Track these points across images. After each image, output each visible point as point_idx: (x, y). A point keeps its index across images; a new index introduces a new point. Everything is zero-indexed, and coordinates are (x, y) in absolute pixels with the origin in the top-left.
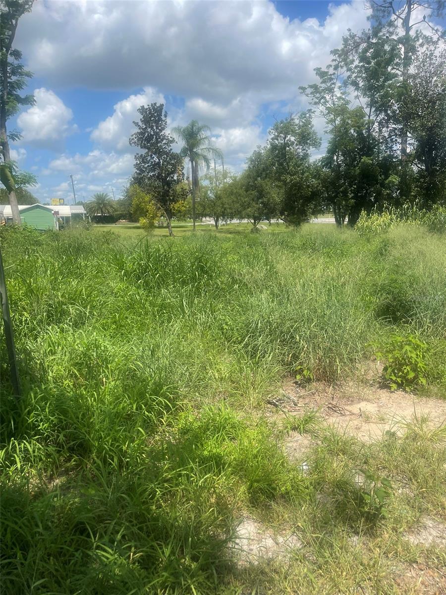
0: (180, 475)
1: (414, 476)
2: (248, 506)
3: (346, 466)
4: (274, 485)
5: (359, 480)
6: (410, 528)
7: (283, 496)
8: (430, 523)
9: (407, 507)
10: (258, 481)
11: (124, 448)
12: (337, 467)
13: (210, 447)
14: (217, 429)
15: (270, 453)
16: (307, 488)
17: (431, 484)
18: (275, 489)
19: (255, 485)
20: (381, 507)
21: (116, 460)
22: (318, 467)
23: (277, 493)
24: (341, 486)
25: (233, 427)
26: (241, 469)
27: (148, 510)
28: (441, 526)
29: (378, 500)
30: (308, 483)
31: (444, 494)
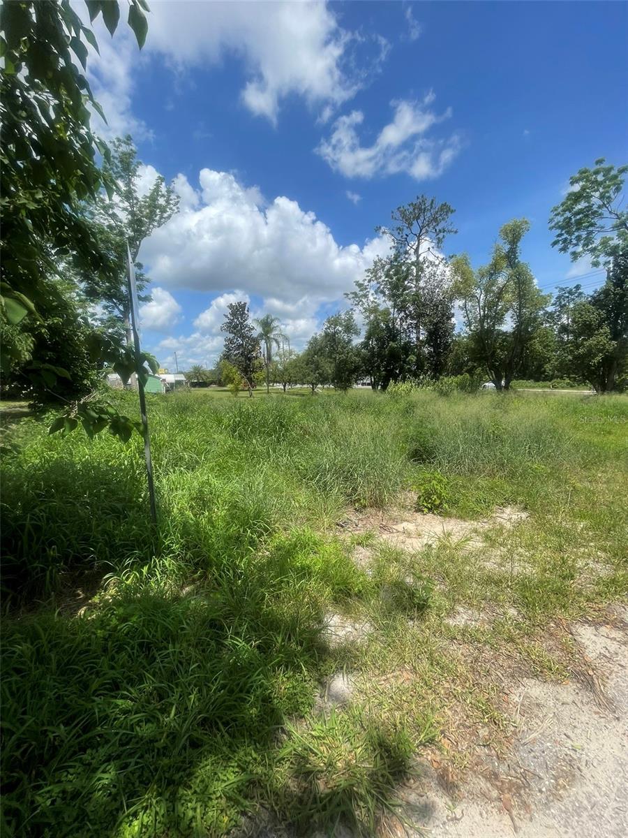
0: (282, 582)
1: (447, 576)
2: (333, 603)
3: (399, 571)
4: (349, 587)
5: (409, 580)
6: (448, 614)
7: (356, 595)
8: (461, 610)
9: (445, 599)
10: (338, 584)
11: (237, 563)
12: (393, 571)
13: (301, 560)
14: (303, 546)
15: (344, 563)
16: (373, 588)
17: (460, 581)
18: (350, 590)
19: (336, 587)
20: (427, 599)
21: (231, 572)
22: (380, 571)
23: (352, 593)
24: (399, 585)
25: (315, 544)
26: (325, 577)
27: (261, 609)
28: (470, 612)
29: (425, 594)
30: (373, 584)
31: (470, 588)
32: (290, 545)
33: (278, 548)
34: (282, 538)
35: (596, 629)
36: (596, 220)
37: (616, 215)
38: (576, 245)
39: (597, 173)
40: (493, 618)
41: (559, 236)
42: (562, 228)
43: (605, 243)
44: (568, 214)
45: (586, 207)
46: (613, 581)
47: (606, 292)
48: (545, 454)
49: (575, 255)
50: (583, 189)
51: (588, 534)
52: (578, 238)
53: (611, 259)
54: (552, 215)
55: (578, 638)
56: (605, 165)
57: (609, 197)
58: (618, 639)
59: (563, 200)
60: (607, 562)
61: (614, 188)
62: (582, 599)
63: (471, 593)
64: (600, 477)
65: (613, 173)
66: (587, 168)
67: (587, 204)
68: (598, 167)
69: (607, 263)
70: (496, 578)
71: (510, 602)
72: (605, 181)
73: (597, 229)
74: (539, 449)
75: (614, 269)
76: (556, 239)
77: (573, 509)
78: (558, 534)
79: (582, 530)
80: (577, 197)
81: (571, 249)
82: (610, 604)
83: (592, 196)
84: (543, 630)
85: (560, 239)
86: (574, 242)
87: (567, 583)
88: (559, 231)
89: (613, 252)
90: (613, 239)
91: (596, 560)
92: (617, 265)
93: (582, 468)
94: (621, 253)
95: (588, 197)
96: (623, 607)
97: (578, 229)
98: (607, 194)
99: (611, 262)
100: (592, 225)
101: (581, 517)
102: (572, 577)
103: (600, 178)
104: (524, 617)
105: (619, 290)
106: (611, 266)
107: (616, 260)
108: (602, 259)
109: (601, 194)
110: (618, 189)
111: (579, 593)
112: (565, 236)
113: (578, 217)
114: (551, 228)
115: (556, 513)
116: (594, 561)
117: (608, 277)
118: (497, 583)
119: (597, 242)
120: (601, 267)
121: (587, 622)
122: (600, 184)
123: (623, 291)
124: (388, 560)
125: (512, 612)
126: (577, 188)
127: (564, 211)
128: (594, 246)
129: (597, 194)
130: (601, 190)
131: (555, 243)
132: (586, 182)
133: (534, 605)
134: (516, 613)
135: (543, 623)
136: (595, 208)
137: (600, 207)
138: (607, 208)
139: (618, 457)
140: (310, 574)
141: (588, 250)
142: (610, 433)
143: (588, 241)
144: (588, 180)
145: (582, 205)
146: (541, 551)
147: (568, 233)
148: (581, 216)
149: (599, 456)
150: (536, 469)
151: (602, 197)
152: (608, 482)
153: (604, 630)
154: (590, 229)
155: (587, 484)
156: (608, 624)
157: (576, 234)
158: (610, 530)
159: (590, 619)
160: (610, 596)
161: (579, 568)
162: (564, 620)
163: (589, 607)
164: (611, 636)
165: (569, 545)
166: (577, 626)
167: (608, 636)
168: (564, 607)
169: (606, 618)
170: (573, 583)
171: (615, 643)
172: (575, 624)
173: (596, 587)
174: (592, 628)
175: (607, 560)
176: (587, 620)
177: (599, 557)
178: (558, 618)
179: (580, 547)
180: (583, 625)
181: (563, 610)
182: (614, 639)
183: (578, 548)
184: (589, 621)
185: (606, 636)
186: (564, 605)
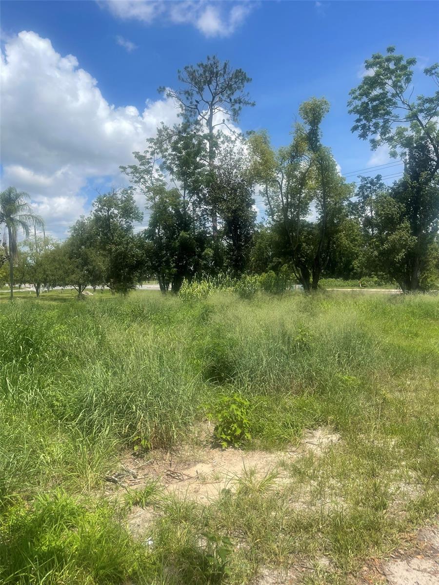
1: (249, 529)
3: (189, 532)
4: (120, 569)
5: (202, 544)
6: (250, 580)
7: (130, 578)
8: (266, 572)
9: (246, 561)
10: (103, 568)
12: (181, 534)
13: (49, 541)
14: (54, 520)
15: (113, 535)
16: (154, 564)
17: (263, 534)
18: (121, 572)
19: (101, 572)
20: (224, 566)
22: (163, 538)
23: (124, 576)
24: (188, 554)
25: (72, 513)
26: (84, 559)
28: (276, 572)
29: (220, 560)
30: (154, 558)
31: (275, 541)
32: (34, 521)
33: (15, 529)
34: (22, 512)
35: (408, 563)
36: (391, 109)
37: (408, 105)
38: (375, 132)
39: (388, 60)
40: (302, 575)
41: (358, 120)
42: (358, 112)
43: (400, 133)
44: (365, 99)
45: (381, 94)
46: (424, 503)
47: (404, 184)
48: (355, 363)
49: (375, 144)
50: (378, 75)
51: (399, 452)
52: (376, 125)
53: (407, 150)
54: (350, 98)
55: (390, 578)
56: (396, 54)
57: (401, 87)
58: (429, 570)
59: (360, 83)
60: (418, 481)
61: (404, 78)
62: (394, 531)
63: (278, 546)
64: (409, 385)
65: (403, 63)
66: (380, 54)
67: (381, 91)
68: (389, 54)
69: (404, 154)
70: (305, 522)
71: (320, 550)
72: (396, 70)
73: (393, 118)
74: (349, 357)
75: (410, 161)
76: (355, 124)
77: (384, 424)
78: (370, 456)
79: (393, 448)
80: (372, 83)
81: (370, 136)
82: (420, 531)
83: (386, 83)
84: (355, 577)
85: (359, 124)
86: (373, 129)
87: (380, 514)
88: (357, 116)
89: (408, 143)
90: (407, 130)
91: (408, 481)
92: (412, 157)
93: (392, 376)
94: (415, 145)
95: (382, 85)
96: (433, 531)
97: (375, 116)
98: (399, 84)
99: (407, 154)
100: (388, 113)
101: (392, 433)
102: (385, 506)
103: (392, 66)
104: (336, 566)
105: (415, 183)
106: (407, 157)
107: (411, 152)
108: (399, 150)
109: (394, 82)
110: (408, 80)
111: (392, 525)
112: (364, 122)
113: (375, 103)
114: (350, 112)
115: (367, 431)
116: (406, 483)
117: (406, 169)
118: (307, 528)
119: (393, 132)
120: (398, 157)
121: (399, 556)
122: (392, 72)
123: (420, 184)
124: (174, 521)
125: (323, 562)
126: (372, 72)
127: (361, 95)
128: (390, 135)
129: (390, 82)
130: (393, 78)
131: (355, 128)
132: (379, 68)
133: (347, 549)
134: (327, 563)
135: (356, 569)
136: (389, 96)
137: (393, 96)
138: (400, 97)
139: (424, 362)
140: (60, 559)
141: (386, 139)
142: (416, 335)
143: (385, 130)
144: (381, 67)
145: (377, 92)
146: (353, 479)
147: (366, 119)
148: (377, 102)
149: (407, 361)
150: (347, 380)
151: (395, 85)
152: (416, 390)
153: (415, 562)
154: (387, 117)
155: (397, 394)
156: (419, 554)
157: (374, 121)
158: (419, 445)
159: (402, 552)
160: (420, 521)
161: (392, 494)
162: (376, 560)
163: (401, 538)
164: (422, 568)
165: (381, 468)
166: (390, 564)
167: (419, 568)
168: (376, 543)
169: (417, 548)
170: (385, 513)
171: (425, 574)
172: (388, 562)
173: (408, 514)
174: (404, 562)
175: (417, 480)
176: (399, 555)
177: (410, 477)
178: (371, 559)
179: (392, 469)
180: (396, 561)
181: (376, 548)
182: (425, 570)
183: (390, 470)
184: (401, 554)
185: (417, 568)
186: (377, 541)
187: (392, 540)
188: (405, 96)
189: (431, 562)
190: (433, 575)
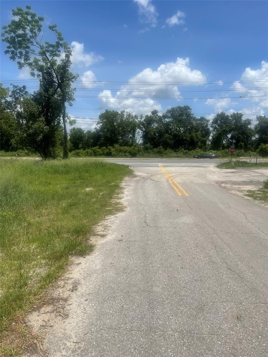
35: (39, 311)
36: (30, 45)
37: (40, 46)
38: (20, 58)
39: (27, 14)
41: (9, 47)
42: (8, 41)
43: (36, 61)
44: (13, 34)
45: (23, 34)
47: (40, 94)
48: (11, 204)
49: (21, 66)
50: (20, 21)
52: (21, 53)
53: (40, 73)
54: (3, 31)
55: (29, 324)
56: (32, 11)
57: (35, 33)
59: (10, 23)
61: (37, 28)
65: (36, 18)
66: (22, 8)
67: (23, 32)
68: (27, 10)
69: (39, 76)
72: (32, 21)
73: (31, 52)
75: (43, 80)
76: (7, 49)
77: (28, 238)
79: (33, 250)
80: (17, 25)
81: (17, 60)
82: (46, 291)
83: (26, 28)
84: (8, 331)
85: (10, 50)
86: (19, 55)
87: (23, 289)
88: (8, 45)
89: (41, 69)
90: (40, 61)
91: (40, 266)
92: (44, 78)
94: (45, 72)
95: (24, 29)
96: (53, 289)
97: (20, 47)
98: (34, 30)
99: (41, 76)
100: (28, 47)
101: (33, 242)
102: (26, 284)
103: (29, 18)
105: (46, 95)
106: (41, 78)
107: (43, 75)
108: (36, 72)
109: (31, 29)
110: (39, 30)
111: (30, 294)
112: (12, 49)
113: (19, 39)
114: (3, 40)
115: (18, 244)
116: (39, 268)
117: (41, 85)
119: (32, 60)
120: (36, 76)
122: (30, 22)
123: (49, 95)
126: (17, 18)
127: (11, 31)
128: (30, 62)
129: (28, 28)
130: (30, 26)
135: (8, 326)
136: (28, 36)
137: (30, 37)
138: (35, 39)
141: (27, 64)
143: (26, 59)
144: (22, 16)
145: (20, 32)
147: (14, 47)
148: (21, 38)
151: (31, 31)
153: (43, 310)
154: (27, 50)
156: (45, 305)
157: (19, 50)
158: (47, 244)
159: (35, 307)
160: (46, 286)
161: (31, 276)
162: (20, 317)
163: (35, 299)
164: (46, 311)
165: (25, 263)
166: (28, 316)
167: (45, 312)
168: (21, 307)
169: (44, 301)
170: (26, 288)
171: (48, 314)
172: (27, 315)
173: (39, 285)
174: (36, 312)
175: (46, 264)
176: (34, 309)
177: (42, 264)
178: (17, 317)
179: (32, 262)
180: (32, 313)
181: (20, 310)
182: (48, 312)
183: (30, 263)
184: (35, 308)
185: (44, 312)
186: (21, 306)
187: (30, 302)
188: (38, 39)
189: (52, 306)
190: (52, 313)
